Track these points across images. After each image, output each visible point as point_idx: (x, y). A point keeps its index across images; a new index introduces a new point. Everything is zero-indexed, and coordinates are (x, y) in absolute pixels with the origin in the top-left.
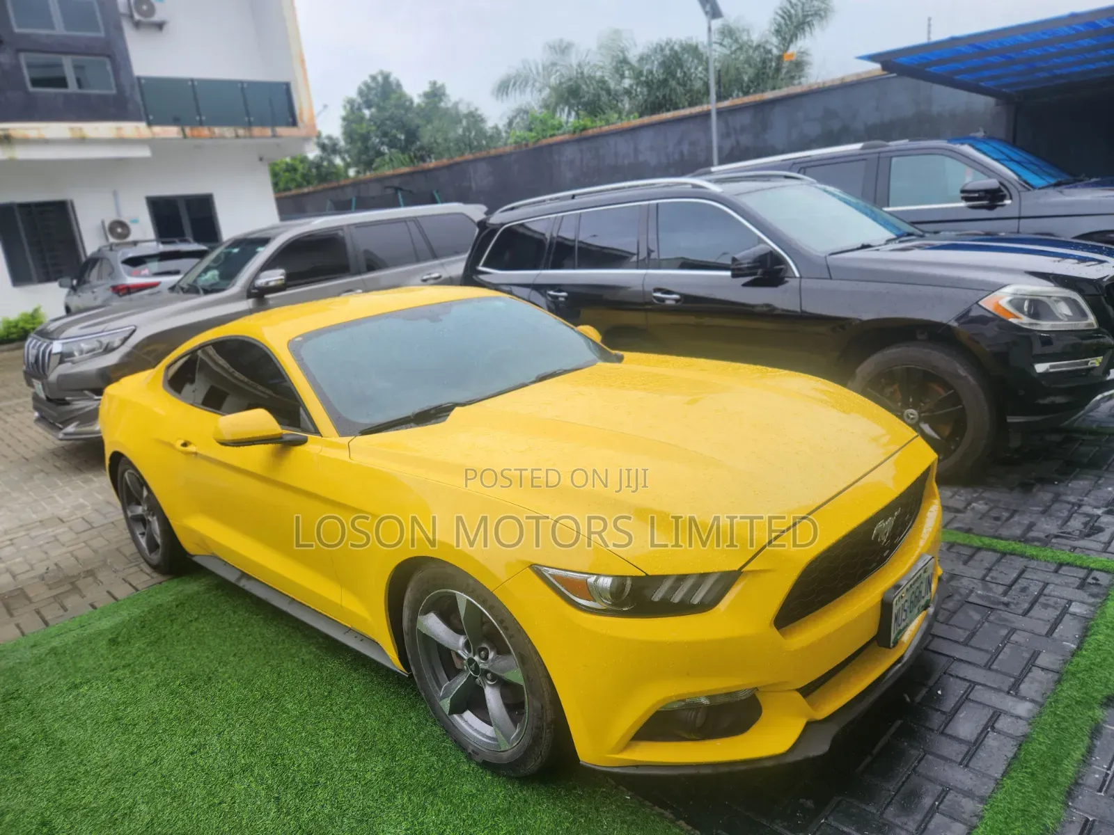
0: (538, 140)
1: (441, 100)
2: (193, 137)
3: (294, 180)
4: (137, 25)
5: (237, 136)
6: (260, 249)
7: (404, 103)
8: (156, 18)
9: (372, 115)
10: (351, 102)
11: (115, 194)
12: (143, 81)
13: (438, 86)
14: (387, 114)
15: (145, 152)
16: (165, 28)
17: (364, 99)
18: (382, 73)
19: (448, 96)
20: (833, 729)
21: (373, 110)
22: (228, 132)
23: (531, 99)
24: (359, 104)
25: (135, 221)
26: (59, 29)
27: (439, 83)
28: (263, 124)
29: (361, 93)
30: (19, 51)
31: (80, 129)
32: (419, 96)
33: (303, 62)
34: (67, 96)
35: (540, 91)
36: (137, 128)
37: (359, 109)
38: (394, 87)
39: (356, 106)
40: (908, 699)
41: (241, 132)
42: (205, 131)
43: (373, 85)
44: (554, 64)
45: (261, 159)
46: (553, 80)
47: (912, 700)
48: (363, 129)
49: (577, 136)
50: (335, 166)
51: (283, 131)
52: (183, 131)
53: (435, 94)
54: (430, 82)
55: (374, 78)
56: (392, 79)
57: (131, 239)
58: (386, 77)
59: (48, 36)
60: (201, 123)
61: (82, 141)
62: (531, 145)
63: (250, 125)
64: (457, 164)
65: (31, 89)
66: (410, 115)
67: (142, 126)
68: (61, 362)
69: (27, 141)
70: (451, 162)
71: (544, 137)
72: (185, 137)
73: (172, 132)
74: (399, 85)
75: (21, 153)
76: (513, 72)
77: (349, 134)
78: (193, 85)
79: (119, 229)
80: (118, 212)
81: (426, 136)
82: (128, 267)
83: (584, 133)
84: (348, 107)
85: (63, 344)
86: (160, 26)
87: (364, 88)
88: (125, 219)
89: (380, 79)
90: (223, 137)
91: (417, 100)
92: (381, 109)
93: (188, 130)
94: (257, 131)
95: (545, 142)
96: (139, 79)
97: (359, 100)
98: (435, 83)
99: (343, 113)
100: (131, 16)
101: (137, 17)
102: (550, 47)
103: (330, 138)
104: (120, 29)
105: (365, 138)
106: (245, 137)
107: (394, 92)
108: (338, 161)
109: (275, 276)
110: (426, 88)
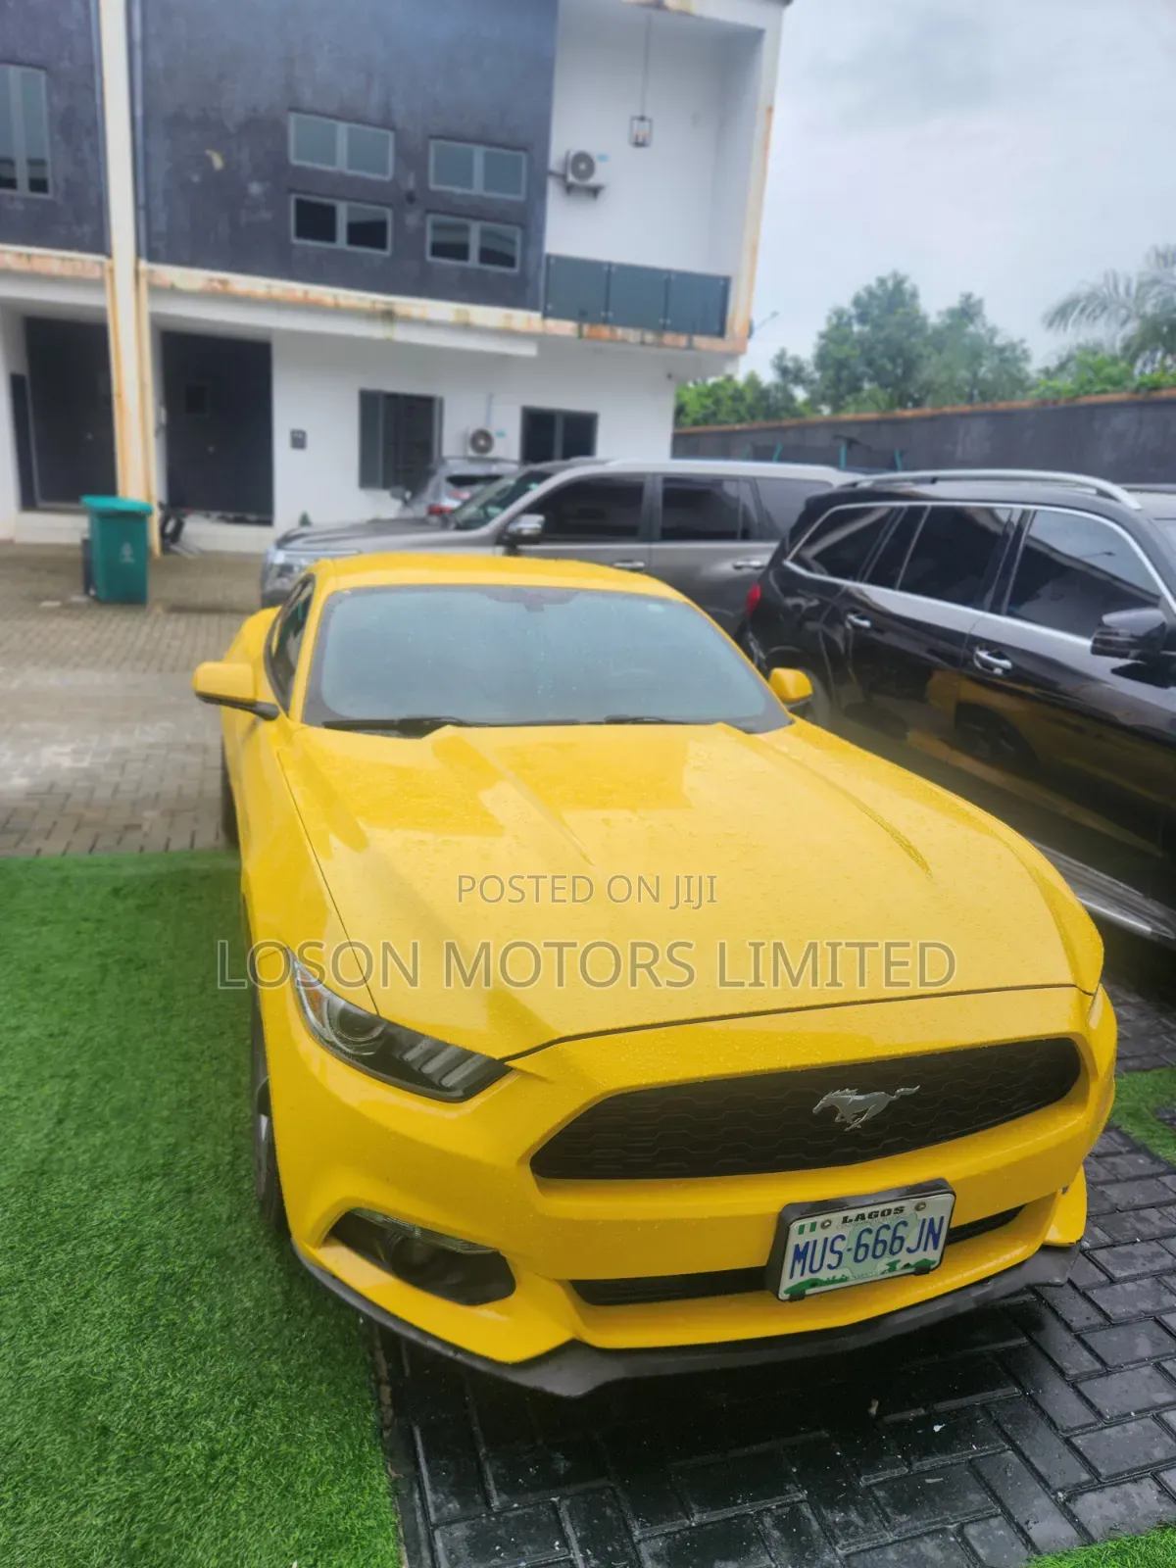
0: (1077, 396)
1: (971, 320)
2: (590, 338)
3: (737, 411)
4: (569, 189)
5: (643, 343)
6: (533, 486)
7: (914, 323)
8: (593, 181)
9: (860, 334)
10: (839, 314)
11: (490, 398)
12: (552, 261)
13: (972, 301)
14: (882, 335)
15: (529, 350)
16: (602, 195)
17: (859, 310)
18: (895, 275)
19: (984, 317)
20: (614, 1372)
21: (867, 328)
22: (632, 335)
23: (1108, 334)
24: (850, 318)
25: (501, 434)
26: (478, 189)
27: (977, 296)
28: (678, 330)
29: (857, 302)
30: (428, 211)
31: (467, 313)
32: (940, 313)
33: (754, 250)
34: (464, 271)
35: (1124, 323)
36: (529, 320)
37: (849, 324)
38: (907, 297)
39: (845, 319)
40: (873, 1411)
41: (649, 337)
42: (605, 331)
43: (879, 292)
44: (1155, 282)
45: (670, 376)
46: (1149, 308)
47: (879, 1416)
48: (845, 351)
49: (1140, 397)
50: (791, 398)
51: (702, 342)
52: (580, 329)
53: (967, 312)
54: (962, 295)
55: (882, 282)
56: (907, 286)
57: (492, 454)
58: (899, 283)
59: (463, 196)
60: (606, 321)
61: (466, 327)
62: (1062, 403)
63: (662, 329)
64: (944, 417)
65: (429, 258)
66: (913, 340)
67: (536, 316)
68: (280, 575)
69: (409, 321)
70: (937, 412)
71: (1087, 393)
72: (580, 336)
73: (565, 328)
74: (914, 295)
75: (400, 334)
76: (1085, 289)
77: (822, 359)
78: (609, 271)
79: (481, 441)
80: (488, 417)
81: (927, 372)
82: (450, 487)
83: (1156, 395)
84: (834, 321)
85: (287, 556)
86: (595, 191)
87: (864, 295)
88: (492, 431)
89: (890, 284)
90: (624, 341)
91: (934, 320)
92: (877, 326)
93: (586, 328)
94: (669, 338)
95: (1084, 400)
96: (549, 257)
97: (853, 311)
98: (968, 297)
99: (823, 327)
100: (564, 177)
101: (571, 178)
102: (1158, 255)
103: (796, 360)
104: (542, 193)
105: (841, 364)
106: (652, 345)
107: (902, 304)
108: (800, 394)
109: (532, 524)
110: (954, 302)
